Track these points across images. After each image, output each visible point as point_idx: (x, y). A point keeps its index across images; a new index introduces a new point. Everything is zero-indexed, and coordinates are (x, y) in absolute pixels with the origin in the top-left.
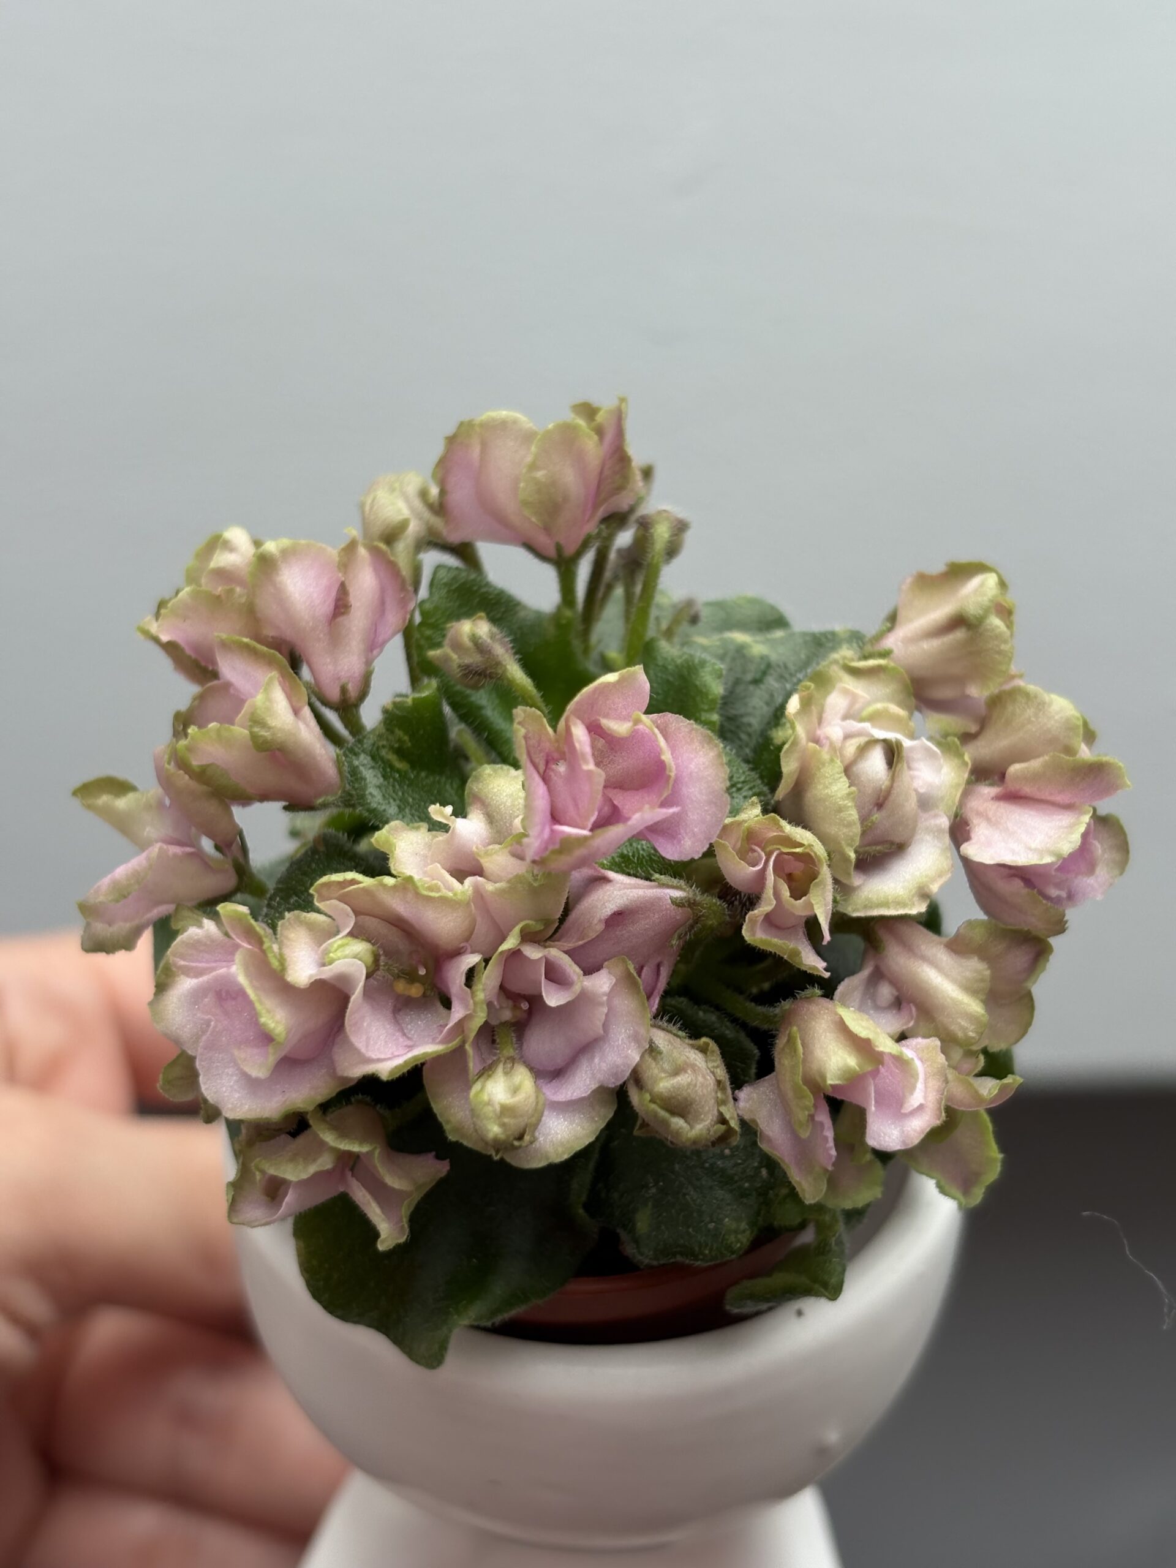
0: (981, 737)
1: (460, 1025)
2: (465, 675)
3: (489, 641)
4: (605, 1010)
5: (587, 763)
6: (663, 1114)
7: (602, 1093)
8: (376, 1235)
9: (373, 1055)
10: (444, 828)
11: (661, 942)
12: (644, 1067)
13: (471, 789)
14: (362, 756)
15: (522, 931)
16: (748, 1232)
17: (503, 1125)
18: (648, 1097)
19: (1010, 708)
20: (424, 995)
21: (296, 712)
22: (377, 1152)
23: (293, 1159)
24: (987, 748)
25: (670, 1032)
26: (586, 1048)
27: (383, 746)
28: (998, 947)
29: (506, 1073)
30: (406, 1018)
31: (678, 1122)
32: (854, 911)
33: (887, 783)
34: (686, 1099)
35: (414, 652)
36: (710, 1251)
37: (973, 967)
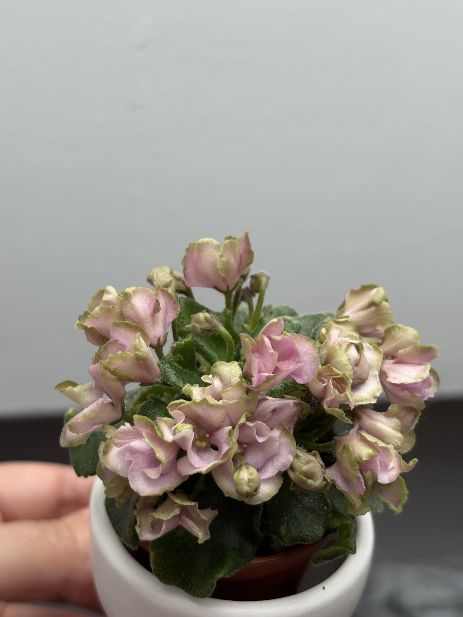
0: (383, 344)
1: (226, 454)
2: (203, 332)
3: (211, 319)
4: (278, 443)
5: (271, 350)
6: (305, 478)
7: (279, 474)
9: (196, 466)
12: (295, 463)
14: (166, 364)
15: (245, 417)
16: (323, 530)
17: (250, 486)
18: (298, 473)
19: (393, 333)
20: (206, 446)
21: (147, 346)
22: (196, 505)
23: (163, 512)
24: (387, 347)
25: (302, 450)
26: (270, 459)
27: (172, 361)
28: (403, 414)
29: (247, 468)
30: (200, 454)
31: (310, 481)
33: (359, 358)
34: (313, 472)
36: (311, 538)
37: (395, 421)
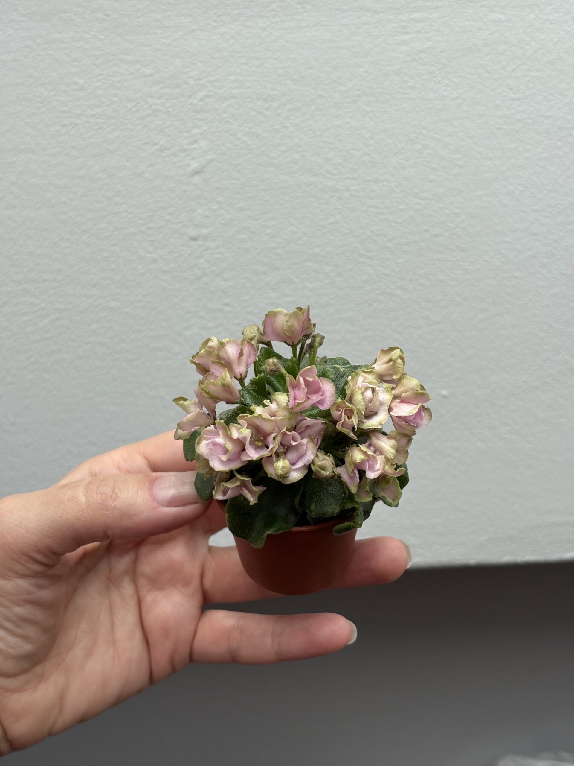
0: (396, 389)
1: (271, 450)
2: (271, 372)
3: (276, 364)
4: (306, 446)
5: (303, 386)
6: (319, 470)
7: (304, 466)
8: (249, 502)
9: (251, 456)
10: (267, 406)
11: (319, 433)
12: (315, 460)
13: (273, 397)
14: (245, 391)
15: (286, 428)
17: (282, 471)
18: (316, 467)
19: (403, 381)
20: (262, 445)
21: (231, 378)
22: (250, 481)
23: (231, 483)
24: (397, 391)
25: (321, 452)
26: (301, 457)
27: (250, 389)
28: (399, 437)
29: (283, 460)
30: (256, 450)
31: (323, 472)
32: (364, 428)
33: (372, 397)
34: (325, 466)
35: (256, 368)
36: (330, 513)
37: (393, 442)
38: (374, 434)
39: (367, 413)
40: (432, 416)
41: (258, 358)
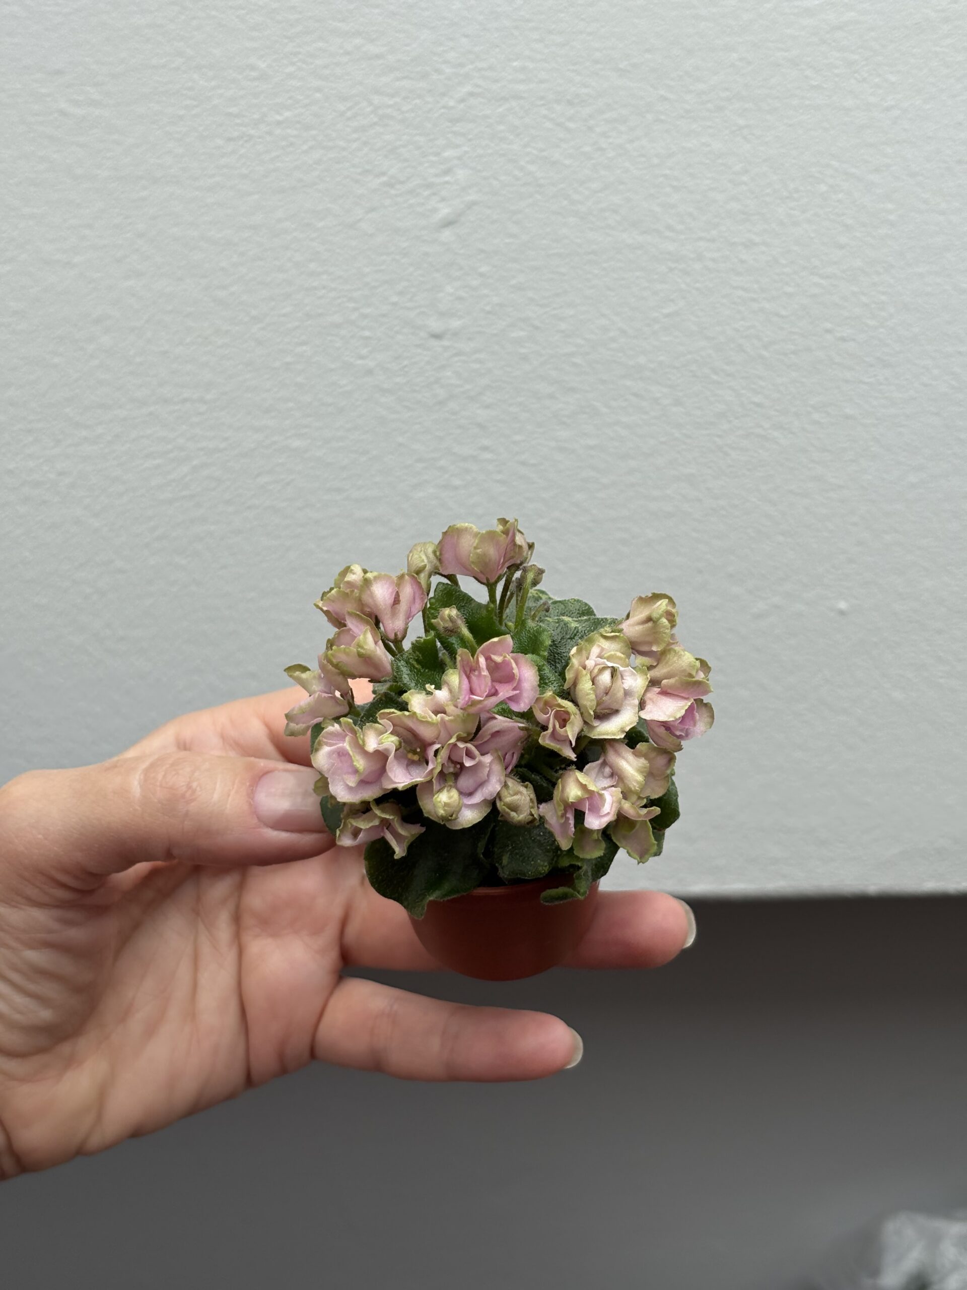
0: (657, 668)
1: (432, 770)
2: (445, 631)
3: (455, 617)
4: (488, 769)
5: (484, 672)
6: (507, 810)
7: (485, 801)
8: (394, 852)
9: (397, 781)
10: (429, 693)
11: (515, 744)
12: (502, 792)
13: (444, 679)
14: (402, 661)
15: (457, 736)
17: (445, 810)
18: (502, 803)
19: (668, 656)
20: (419, 760)
21: (376, 643)
22: (396, 819)
23: (363, 820)
25: (514, 779)
26: (481, 785)
27: (411, 658)
28: (653, 755)
29: (448, 791)
30: (410, 768)
31: (513, 814)
32: (594, 736)
33: (610, 685)
34: (517, 805)
35: (426, 620)
36: (531, 873)
37: (642, 762)
38: (612, 746)
39: (601, 711)
40: (715, 717)
41: (430, 604)
